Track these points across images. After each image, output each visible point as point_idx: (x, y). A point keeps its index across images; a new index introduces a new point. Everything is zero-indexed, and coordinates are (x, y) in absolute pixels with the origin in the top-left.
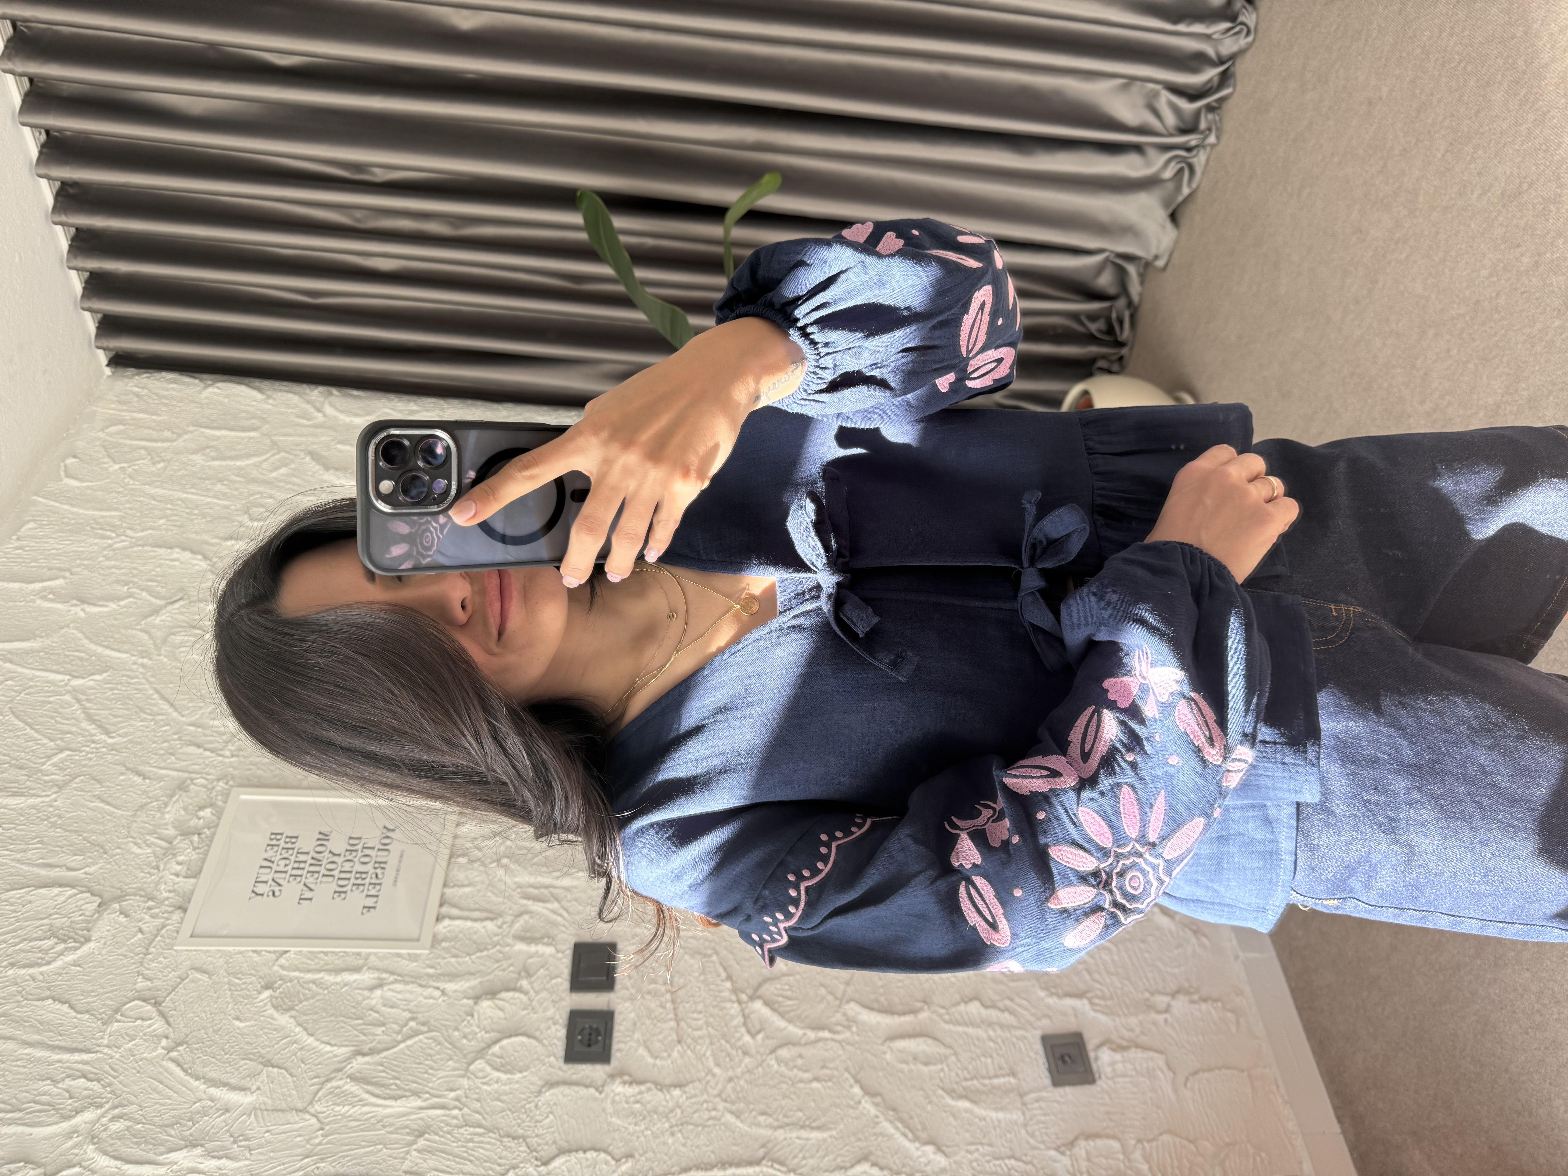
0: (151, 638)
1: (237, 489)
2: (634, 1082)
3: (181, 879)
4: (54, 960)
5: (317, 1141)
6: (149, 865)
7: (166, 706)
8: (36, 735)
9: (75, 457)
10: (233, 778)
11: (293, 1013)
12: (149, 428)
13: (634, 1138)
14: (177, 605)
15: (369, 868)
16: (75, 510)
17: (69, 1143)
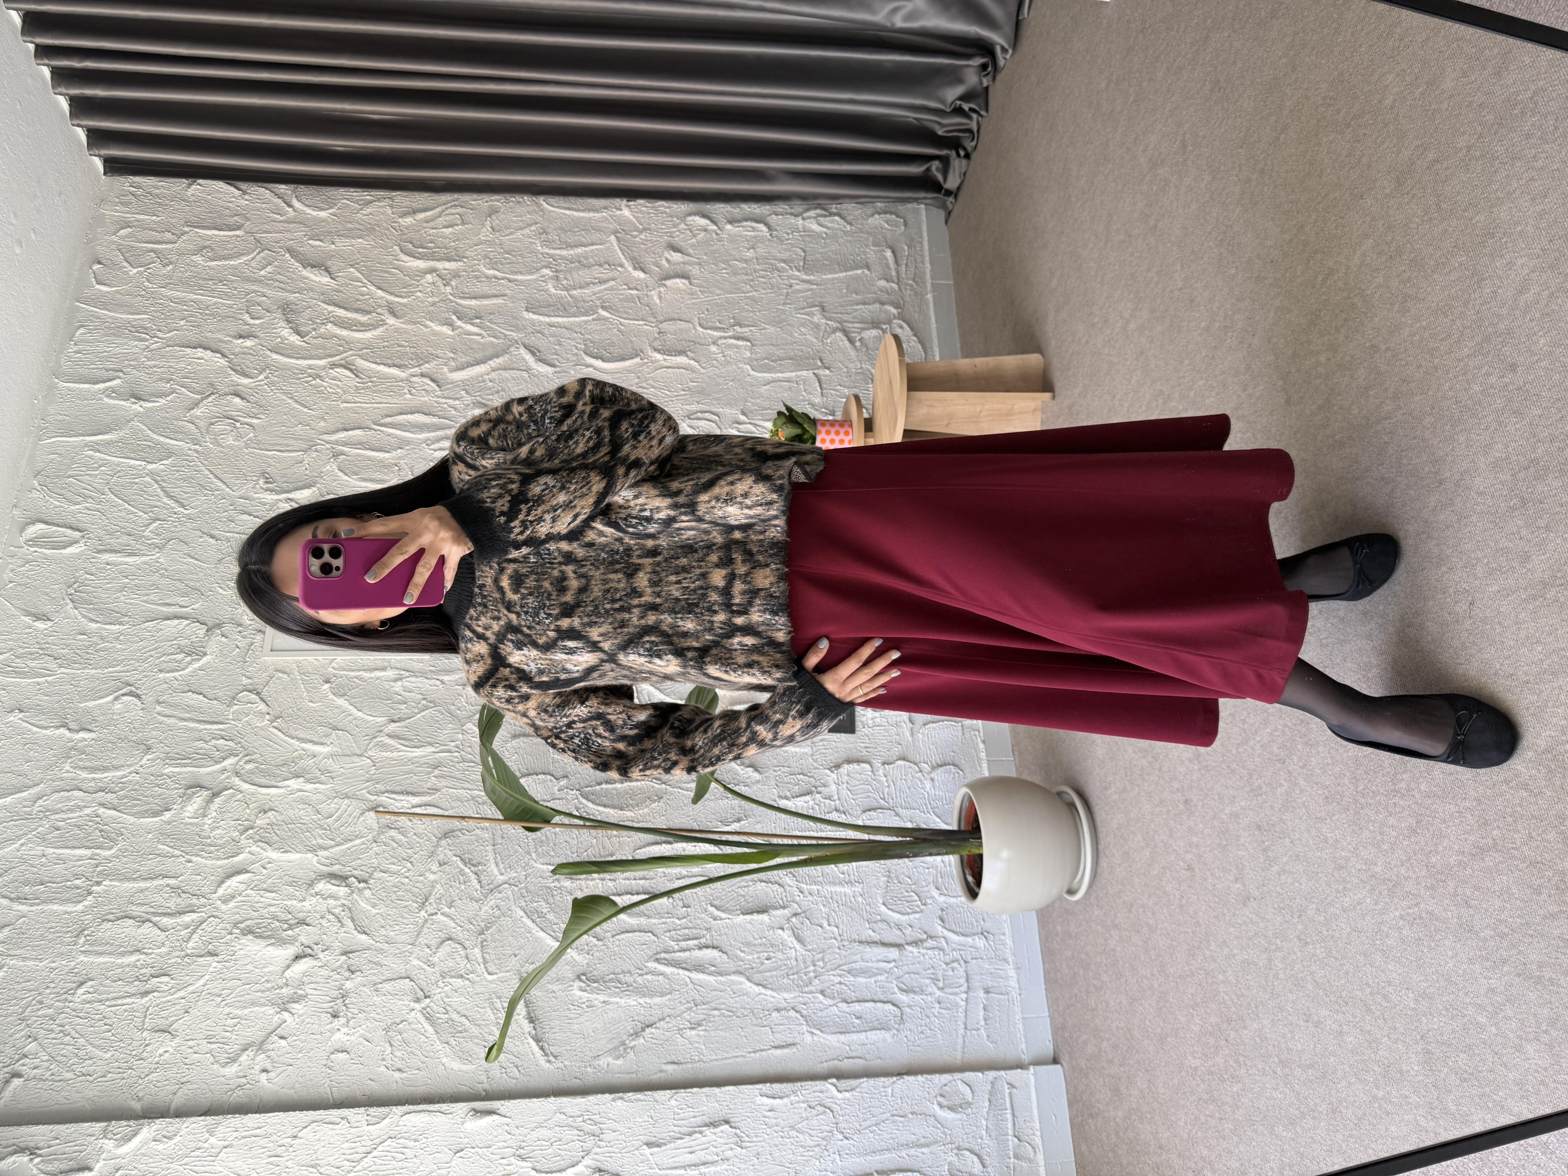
0: (197, 427)
1: (236, 289)
4: (186, 667)
5: (372, 772)
7: (220, 484)
8: (133, 509)
9: (99, 263)
11: (346, 697)
12: (152, 229)
13: (568, 766)
14: (210, 399)
16: (112, 314)
17: (223, 777)
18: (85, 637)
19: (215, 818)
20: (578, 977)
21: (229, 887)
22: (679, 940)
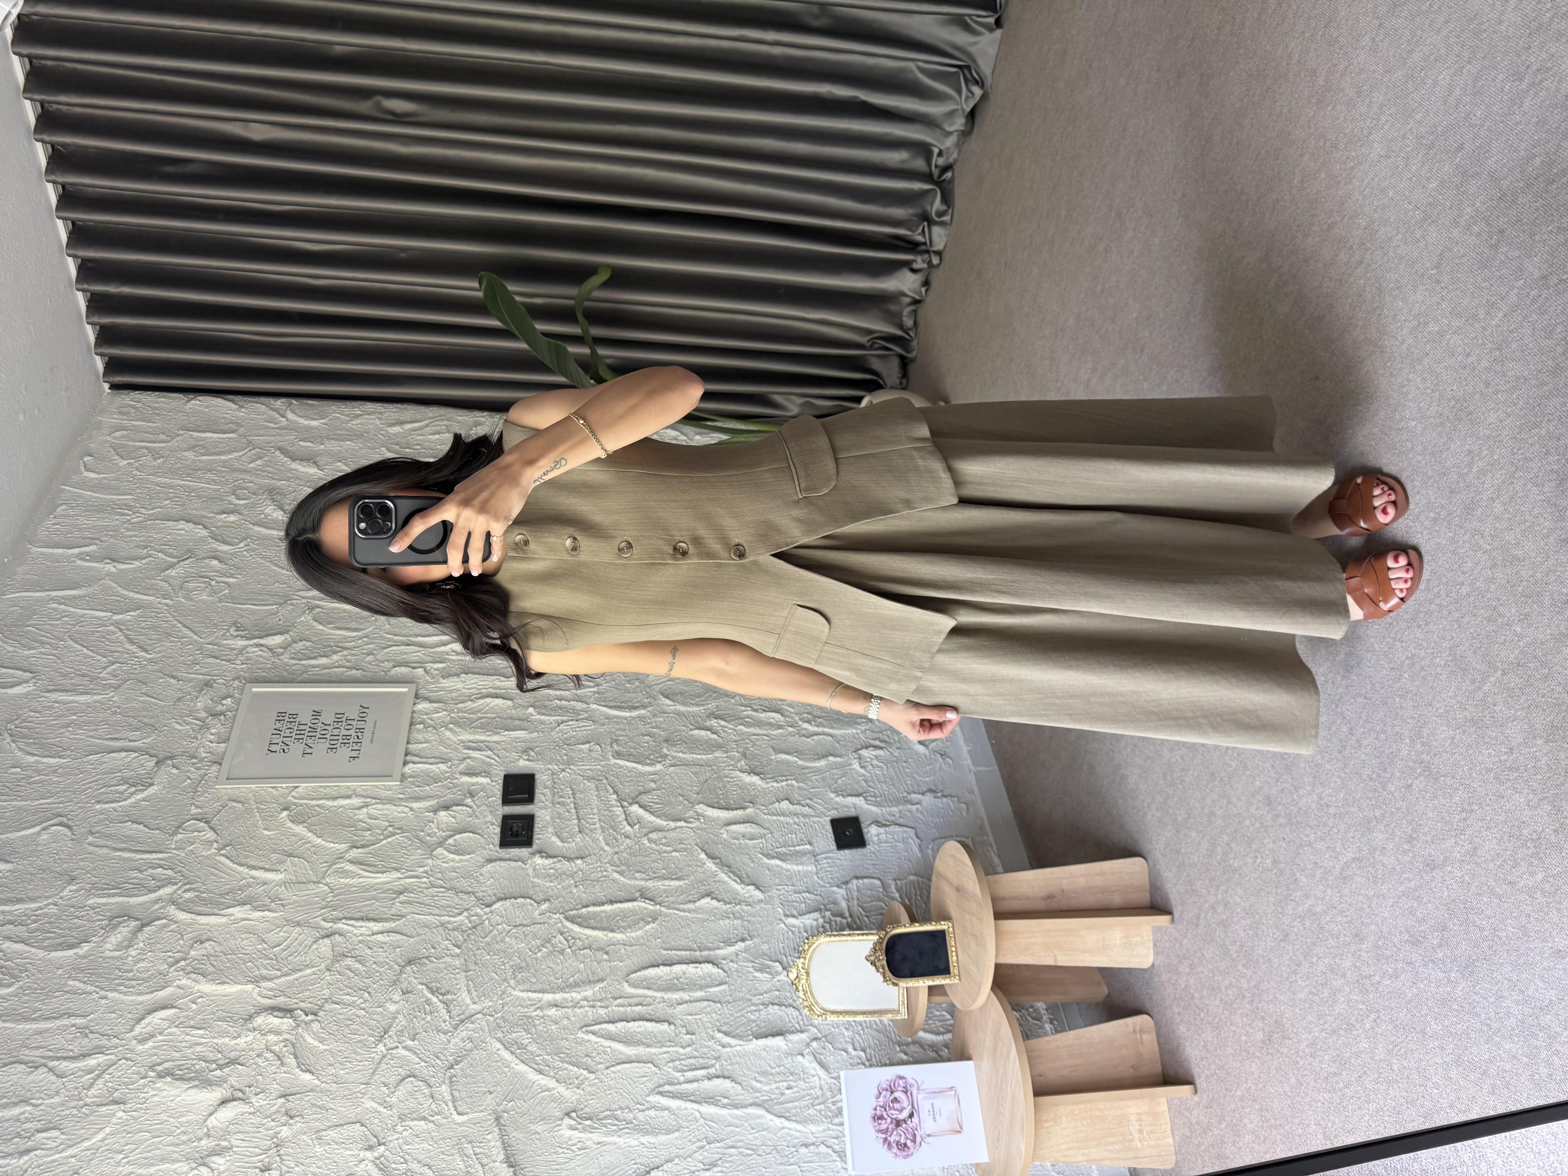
0: (170, 585)
1: (224, 477)
2: (549, 856)
3: (215, 744)
4: (129, 798)
5: (329, 900)
6: (189, 736)
7: (188, 632)
8: (91, 654)
9: (90, 456)
10: (245, 678)
11: (305, 825)
12: (146, 432)
13: (550, 890)
14: (187, 562)
15: (352, 732)
16: (96, 495)
17: (157, 907)
18: (18, 770)
19: (142, 949)
20: (568, 1114)
21: (149, 1024)
22: (683, 1071)
